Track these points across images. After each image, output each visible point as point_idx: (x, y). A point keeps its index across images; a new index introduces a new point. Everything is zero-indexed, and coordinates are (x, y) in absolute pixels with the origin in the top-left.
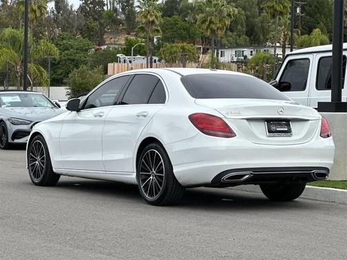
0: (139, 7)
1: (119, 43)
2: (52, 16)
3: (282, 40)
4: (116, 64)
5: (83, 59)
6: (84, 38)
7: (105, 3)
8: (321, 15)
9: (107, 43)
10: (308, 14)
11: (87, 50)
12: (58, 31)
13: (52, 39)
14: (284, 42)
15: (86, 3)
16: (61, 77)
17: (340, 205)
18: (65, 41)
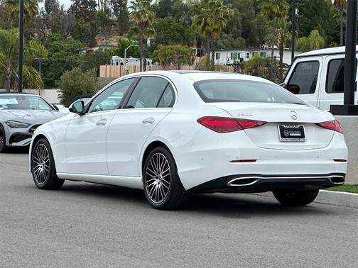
0: (132, 7)
1: (110, 44)
2: (42, 17)
3: (279, 42)
4: (108, 66)
5: (74, 60)
6: (75, 40)
7: (97, 3)
8: (319, 16)
9: (99, 44)
10: (306, 16)
11: (78, 52)
12: (48, 32)
13: (42, 40)
14: (281, 44)
15: (77, 3)
16: (52, 79)
17: (355, 210)
18: (55, 43)
